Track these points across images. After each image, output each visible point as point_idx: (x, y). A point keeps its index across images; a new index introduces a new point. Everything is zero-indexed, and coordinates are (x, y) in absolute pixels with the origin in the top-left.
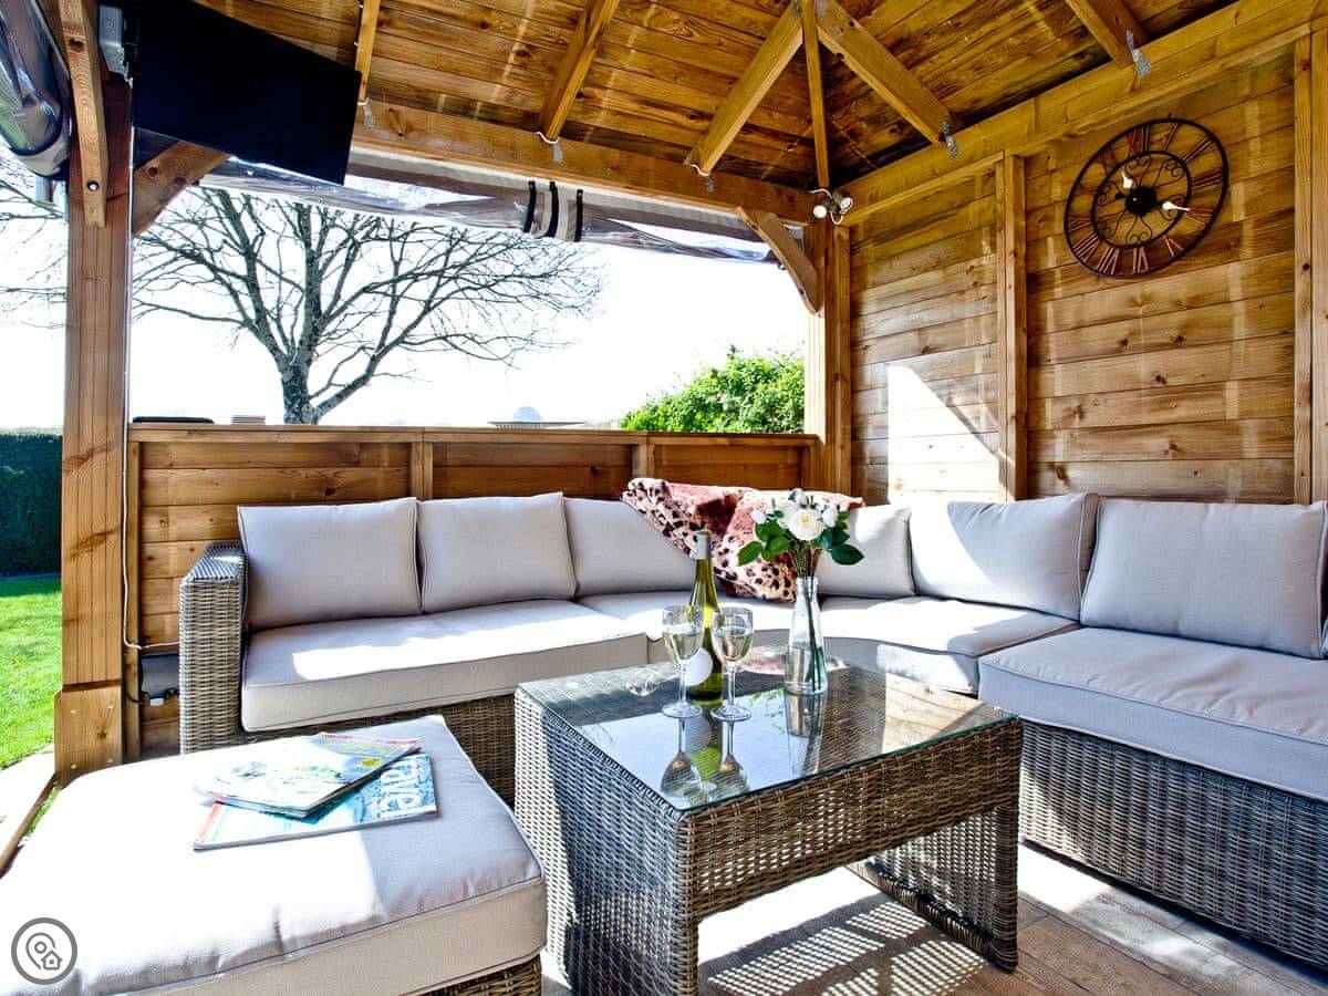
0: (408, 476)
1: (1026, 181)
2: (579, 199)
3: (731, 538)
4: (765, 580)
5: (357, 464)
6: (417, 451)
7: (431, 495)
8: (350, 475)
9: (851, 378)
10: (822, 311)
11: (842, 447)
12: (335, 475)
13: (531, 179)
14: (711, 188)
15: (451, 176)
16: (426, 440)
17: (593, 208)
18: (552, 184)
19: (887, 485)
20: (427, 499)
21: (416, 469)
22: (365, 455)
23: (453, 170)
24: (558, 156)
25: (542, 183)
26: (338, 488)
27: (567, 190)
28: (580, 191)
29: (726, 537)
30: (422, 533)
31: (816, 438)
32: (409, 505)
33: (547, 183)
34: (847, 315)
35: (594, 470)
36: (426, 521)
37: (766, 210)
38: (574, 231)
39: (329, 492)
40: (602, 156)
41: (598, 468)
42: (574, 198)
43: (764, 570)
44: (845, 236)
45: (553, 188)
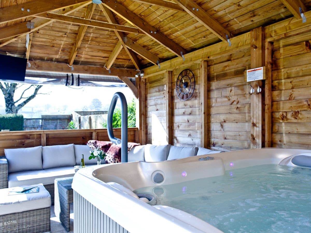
0: (40, 141)
1: (171, 76)
2: (79, 77)
3: (108, 153)
4: (113, 161)
5: (29, 139)
6: (42, 135)
7: (46, 145)
8: (28, 141)
9: (146, 114)
10: (139, 98)
11: (143, 131)
12: (24, 141)
13: (67, 73)
14: (110, 72)
15: (48, 75)
16: (44, 133)
17: (82, 79)
18: (72, 74)
19: (152, 140)
20: (44, 146)
21: (42, 139)
22: (31, 137)
23: (49, 73)
24: (73, 69)
25: (70, 74)
26: (25, 144)
27: (76, 75)
28: (79, 75)
29: (107, 153)
30: (43, 153)
31: (137, 128)
32: (40, 147)
33: (71, 74)
34: (144, 100)
35: (83, 138)
36: (44, 151)
37: (124, 76)
38: (78, 84)
39: (23, 145)
40: (83, 68)
41: (84, 137)
42: (77, 77)
43: (113, 159)
44: (144, 81)
45: (72, 75)
